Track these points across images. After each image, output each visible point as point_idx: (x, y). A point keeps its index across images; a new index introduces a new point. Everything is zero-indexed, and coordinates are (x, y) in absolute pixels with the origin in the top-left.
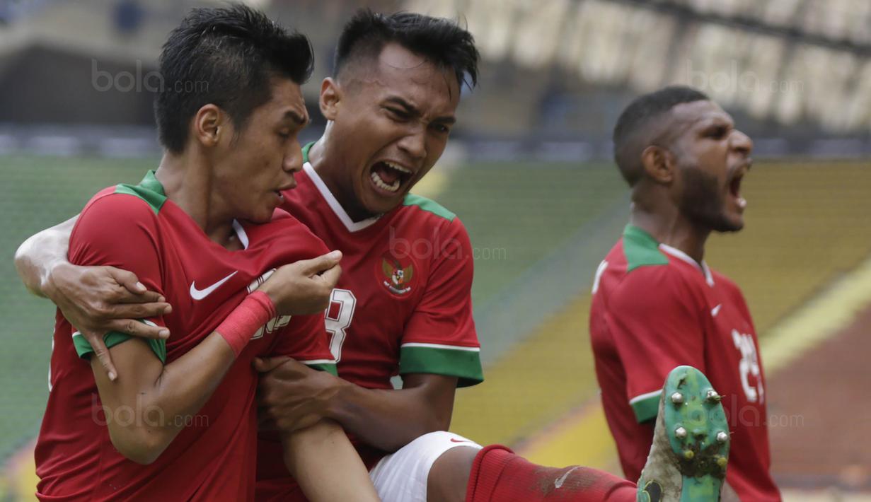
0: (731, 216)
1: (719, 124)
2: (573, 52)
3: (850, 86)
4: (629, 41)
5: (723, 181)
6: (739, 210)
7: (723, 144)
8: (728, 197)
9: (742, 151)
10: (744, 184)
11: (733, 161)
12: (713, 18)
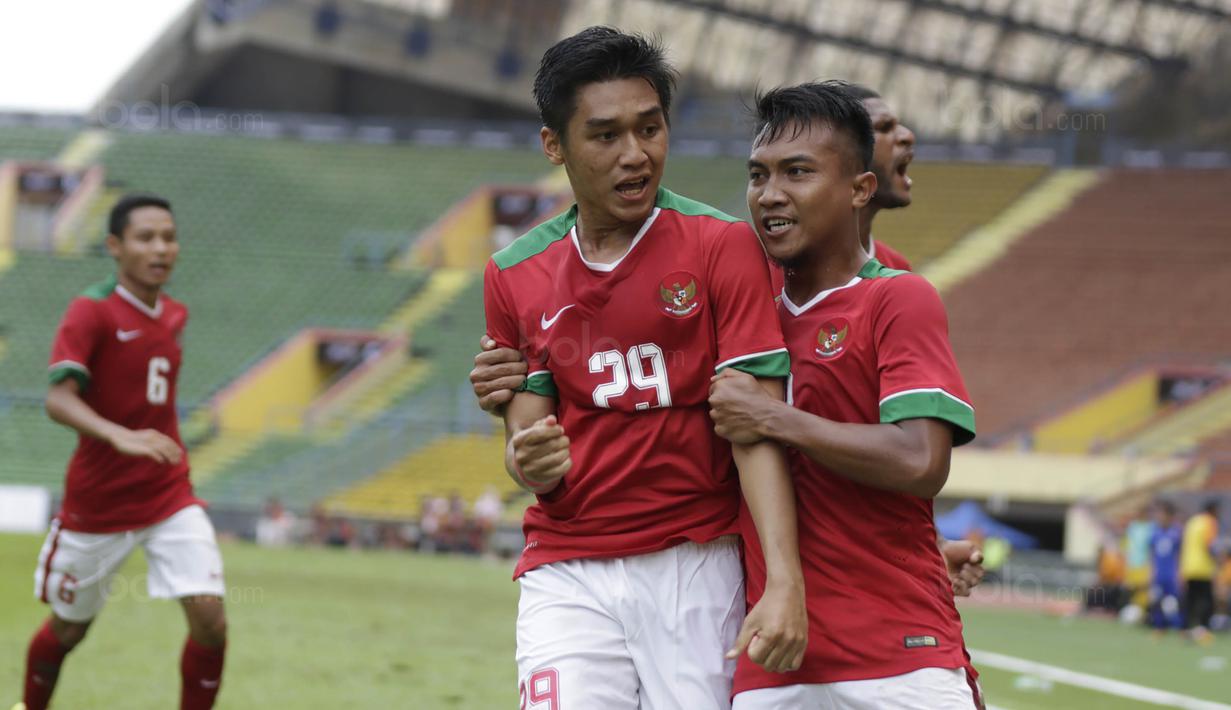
0: (898, 192)
1: (887, 119)
2: (707, 62)
3: (940, 100)
4: (755, 55)
5: (890, 166)
6: (907, 187)
7: (890, 137)
8: (896, 178)
9: (905, 143)
10: (909, 168)
11: (898, 151)
12: (827, 38)
